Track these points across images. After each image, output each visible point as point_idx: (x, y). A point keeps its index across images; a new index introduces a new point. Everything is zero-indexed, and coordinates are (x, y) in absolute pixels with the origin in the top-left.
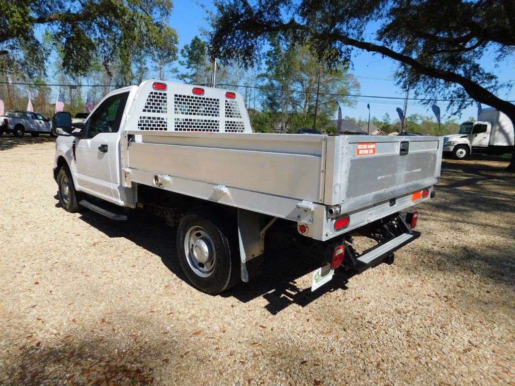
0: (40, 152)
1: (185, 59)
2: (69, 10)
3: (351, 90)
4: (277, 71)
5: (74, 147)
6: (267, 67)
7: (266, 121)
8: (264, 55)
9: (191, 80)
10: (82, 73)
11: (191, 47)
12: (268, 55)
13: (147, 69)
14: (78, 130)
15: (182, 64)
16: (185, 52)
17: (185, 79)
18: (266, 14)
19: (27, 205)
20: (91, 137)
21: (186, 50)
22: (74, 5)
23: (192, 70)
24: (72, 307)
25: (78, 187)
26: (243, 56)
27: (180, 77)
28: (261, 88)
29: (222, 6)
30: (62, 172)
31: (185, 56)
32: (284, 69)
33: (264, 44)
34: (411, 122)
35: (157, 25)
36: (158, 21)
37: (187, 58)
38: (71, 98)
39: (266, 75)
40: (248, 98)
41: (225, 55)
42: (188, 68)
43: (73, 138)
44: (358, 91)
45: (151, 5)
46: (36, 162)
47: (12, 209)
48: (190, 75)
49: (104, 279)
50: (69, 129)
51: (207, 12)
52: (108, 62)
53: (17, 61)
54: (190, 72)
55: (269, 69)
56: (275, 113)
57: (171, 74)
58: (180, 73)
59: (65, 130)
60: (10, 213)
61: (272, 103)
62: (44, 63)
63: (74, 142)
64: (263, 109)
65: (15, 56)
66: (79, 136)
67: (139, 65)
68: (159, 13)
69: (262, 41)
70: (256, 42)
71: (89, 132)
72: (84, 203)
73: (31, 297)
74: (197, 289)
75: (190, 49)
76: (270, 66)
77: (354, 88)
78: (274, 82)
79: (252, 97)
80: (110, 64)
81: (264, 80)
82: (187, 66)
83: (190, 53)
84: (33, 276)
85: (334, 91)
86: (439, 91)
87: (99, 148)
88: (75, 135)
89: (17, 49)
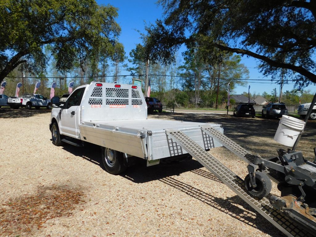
0: (41, 118)
1: (132, 58)
2: (61, 35)
3: (242, 75)
4: (192, 64)
5: (60, 113)
6: (185, 61)
7: (185, 97)
8: (183, 54)
9: (136, 71)
10: (68, 70)
11: (136, 51)
12: (186, 54)
13: (108, 65)
14: (62, 105)
15: (130, 61)
16: (132, 54)
17: (132, 71)
18: (175, 34)
19: (36, 143)
20: (68, 108)
21: (132, 53)
22: (64, 32)
23: (136, 65)
24: (56, 177)
25: (61, 132)
26: (164, 58)
27: (129, 70)
28: (182, 75)
29: (150, 30)
30: (54, 126)
31: (132, 57)
32: (196, 63)
33: (176, 51)
34: (294, 95)
35: (112, 41)
36: (113, 39)
37: (133, 58)
38: (60, 85)
39: (185, 67)
40: (173, 82)
41: (152, 58)
42: (134, 64)
43: (60, 109)
44: (248, 75)
45: (108, 30)
46: (39, 123)
47: (29, 144)
48: (135, 68)
49: (70, 169)
50: (58, 104)
51: (141, 34)
52: (83, 64)
53: (31, 65)
54: (135, 66)
55: (186, 63)
56: (191, 91)
57: (123, 68)
58: (129, 67)
59: (56, 105)
60: (28, 146)
61: (189, 85)
62: (45, 65)
63: (60, 110)
64: (183, 89)
65: (29, 62)
66: (63, 108)
67: (103, 63)
68: (113, 35)
69: (175, 49)
70: (171, 50)
71: (67, 105)
72: (64, 140)
73: (40, 174)
74: (109, 173)
75: (135, 52)
76: (187, 61)
77: (244, 73)
78: (190, 71)
79: (175, 81)
80: (83, 65)
81: (183, 70)
82: (133, 63)
83: (135, 54)
84: (40, 168)
85: (231, 76)
86: (289, 75)
87: (71, 113)
88: (61, 107)
89: (31, 58)
